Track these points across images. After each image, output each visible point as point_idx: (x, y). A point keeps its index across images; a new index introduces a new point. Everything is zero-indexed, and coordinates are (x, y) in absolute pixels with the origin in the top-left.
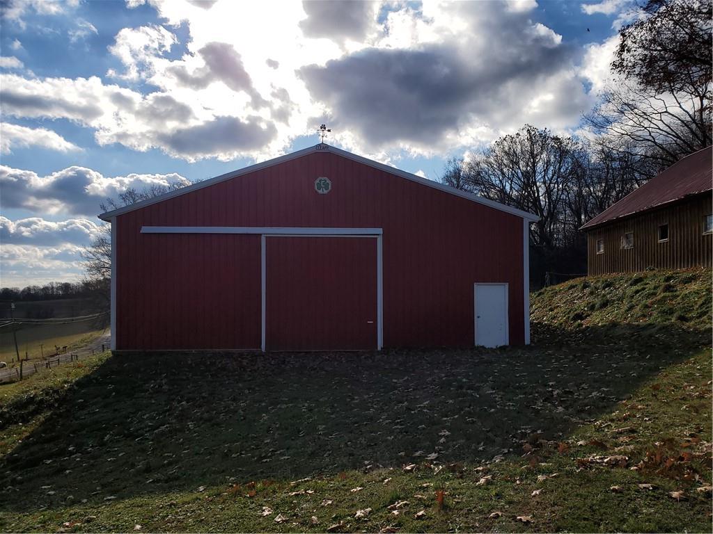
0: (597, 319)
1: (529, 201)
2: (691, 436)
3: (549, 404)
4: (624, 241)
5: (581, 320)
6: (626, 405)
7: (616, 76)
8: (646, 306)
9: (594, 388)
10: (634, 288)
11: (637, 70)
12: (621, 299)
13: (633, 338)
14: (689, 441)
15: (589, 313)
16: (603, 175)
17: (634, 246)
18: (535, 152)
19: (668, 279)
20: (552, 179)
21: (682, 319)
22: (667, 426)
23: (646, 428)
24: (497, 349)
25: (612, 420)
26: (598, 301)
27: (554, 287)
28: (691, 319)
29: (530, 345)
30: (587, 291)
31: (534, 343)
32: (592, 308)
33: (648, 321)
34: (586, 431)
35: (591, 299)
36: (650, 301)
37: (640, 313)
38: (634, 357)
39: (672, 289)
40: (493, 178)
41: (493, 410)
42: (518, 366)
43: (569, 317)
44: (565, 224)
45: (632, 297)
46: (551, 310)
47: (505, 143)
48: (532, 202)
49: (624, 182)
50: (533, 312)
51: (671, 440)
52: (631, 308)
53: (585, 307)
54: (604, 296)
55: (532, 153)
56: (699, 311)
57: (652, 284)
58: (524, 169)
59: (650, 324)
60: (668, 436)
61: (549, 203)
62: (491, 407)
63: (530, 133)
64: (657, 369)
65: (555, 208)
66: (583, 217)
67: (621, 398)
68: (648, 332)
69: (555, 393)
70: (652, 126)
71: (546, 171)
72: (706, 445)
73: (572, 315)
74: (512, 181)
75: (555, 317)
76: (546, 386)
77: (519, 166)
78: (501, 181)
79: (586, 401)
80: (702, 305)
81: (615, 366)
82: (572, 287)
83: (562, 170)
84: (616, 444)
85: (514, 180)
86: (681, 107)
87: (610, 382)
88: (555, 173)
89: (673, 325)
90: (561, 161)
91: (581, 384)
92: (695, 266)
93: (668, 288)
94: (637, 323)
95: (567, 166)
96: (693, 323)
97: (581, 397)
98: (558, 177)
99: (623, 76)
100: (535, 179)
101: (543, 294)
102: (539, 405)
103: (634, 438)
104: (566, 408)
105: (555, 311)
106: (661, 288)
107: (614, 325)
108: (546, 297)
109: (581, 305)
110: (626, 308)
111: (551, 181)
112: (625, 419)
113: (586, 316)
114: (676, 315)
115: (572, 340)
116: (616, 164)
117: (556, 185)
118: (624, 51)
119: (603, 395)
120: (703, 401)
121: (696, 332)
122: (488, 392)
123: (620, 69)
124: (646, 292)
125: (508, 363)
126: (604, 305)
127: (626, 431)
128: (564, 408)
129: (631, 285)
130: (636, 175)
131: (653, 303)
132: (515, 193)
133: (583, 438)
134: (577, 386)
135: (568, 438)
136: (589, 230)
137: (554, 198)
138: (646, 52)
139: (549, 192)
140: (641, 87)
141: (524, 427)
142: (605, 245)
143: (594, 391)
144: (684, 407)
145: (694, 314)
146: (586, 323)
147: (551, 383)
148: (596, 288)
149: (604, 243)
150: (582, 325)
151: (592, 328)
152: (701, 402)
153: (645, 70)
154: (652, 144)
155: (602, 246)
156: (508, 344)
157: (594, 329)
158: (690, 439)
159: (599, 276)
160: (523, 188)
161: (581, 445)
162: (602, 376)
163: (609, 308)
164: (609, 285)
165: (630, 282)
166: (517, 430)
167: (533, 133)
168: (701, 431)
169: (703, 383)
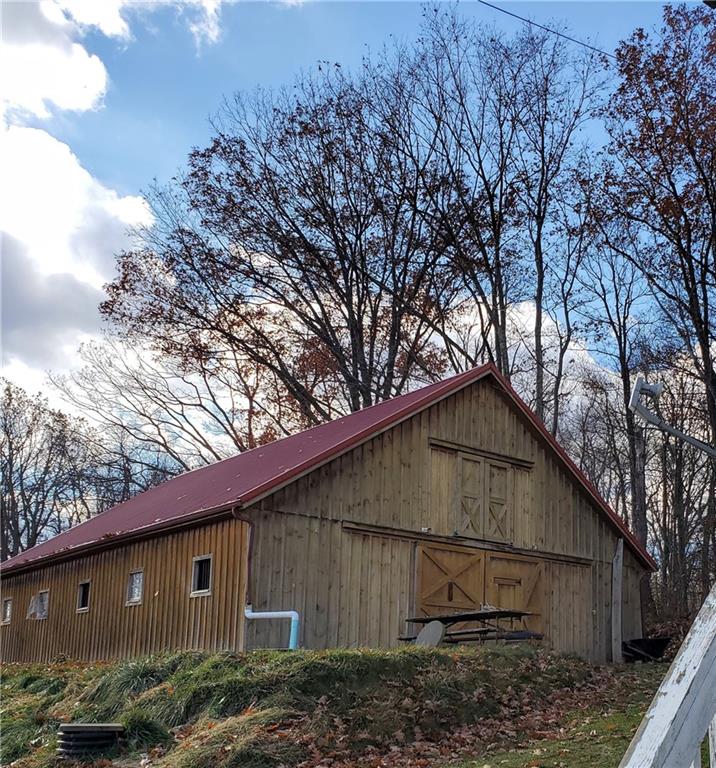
86: (214, 402)
142: (12, 612)
149: (13, 607)
155: (10, 610)
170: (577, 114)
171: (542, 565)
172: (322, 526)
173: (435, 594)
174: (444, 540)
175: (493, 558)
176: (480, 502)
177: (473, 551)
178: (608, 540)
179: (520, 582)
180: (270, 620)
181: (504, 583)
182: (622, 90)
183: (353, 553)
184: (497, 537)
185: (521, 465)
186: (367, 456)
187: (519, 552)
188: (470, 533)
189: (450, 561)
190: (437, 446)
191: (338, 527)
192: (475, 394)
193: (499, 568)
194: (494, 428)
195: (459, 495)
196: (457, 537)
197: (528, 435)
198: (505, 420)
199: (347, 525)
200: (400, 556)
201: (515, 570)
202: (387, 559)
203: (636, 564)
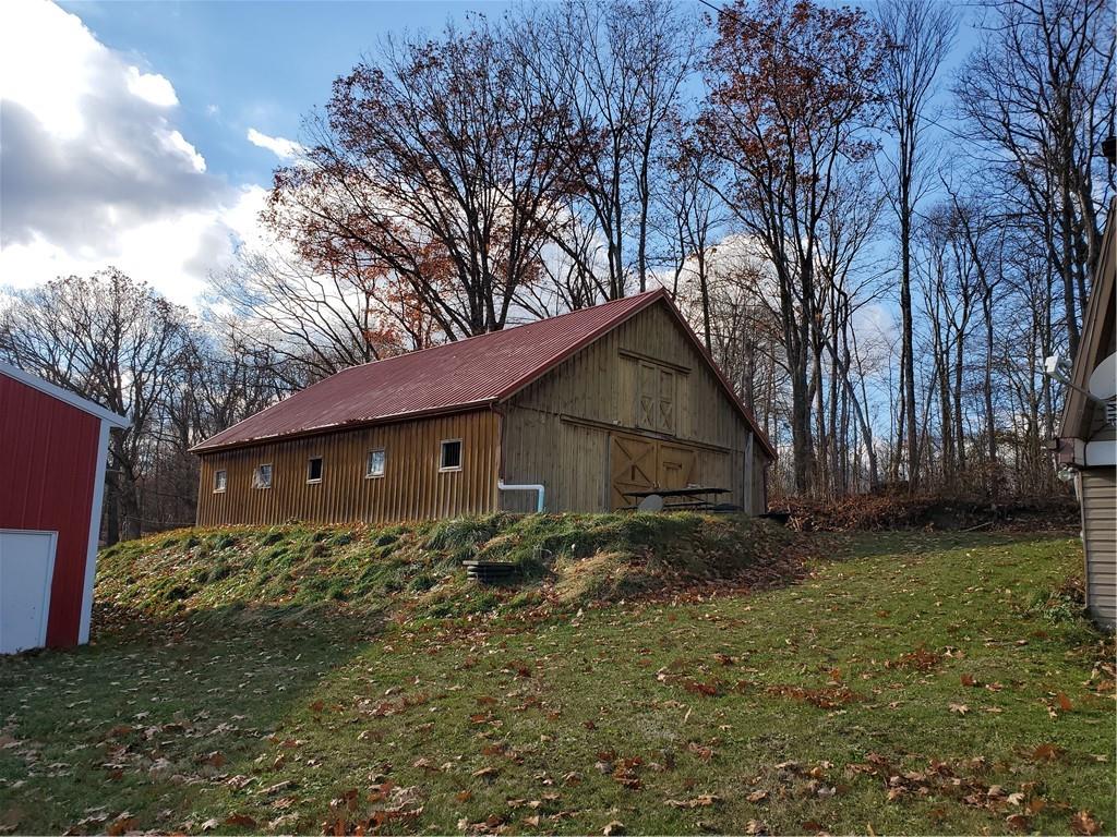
0: (210, 597)
1: (100, 394)
2: (379, 780)
3: (139, 756)
4: (258, 478)
5: (184, 598)
6: (277, 742)
7: (263, 231)
8: (290, 578)
9: (219, 716)
10: (270, 549)
11: (293, 232)
12: (250, 566)
13: (268, 628)
14: (376, 790)
15: (197, 586)
16: (230, 373)
17: (272, 484)
18: (122, 316)
19: (319, 538)
20: (146, 364)
21: (339, 596)
22: (343, 769)
23: (313, 778)
24: (19, 654)
25: (257, 772)
26: (213, 569)
27: (139, 542)
28: (351, 596)
29: (87, 645)
30: (195, 550)
31: (95, 640)
32: (203, 579)
33: (292, 600)
34: (215, 800)
35: (202, 565)
36: (293, 569)
37: (280, 588)
38: (277, 659)
39: (324, 553)
40: (36, 343)
41: (19, 783)
42: (73, 688)
43: (163, 594)
44: (159, 439)
45: (268, 563)
46: (131, 581)
47: (67, 288)
48: (105, 396)
49: (259, 388)
50: (96, 584)
51: (352, 794)
52: (266, 580)
53: (191, 577)
54: (223, 559)
55: (115, 316)
56: (362, 585)
57: (297, 543)
58: (99, 339)
59: (295, 606)
60: (348, 788)
61: (137, 401)
62: (15, 777)
63: (116, 283)
64: (313, 676)
65: (146, 411)
66: (191, 432)
67: (266, 729)
68: (292, 617)
69: (150, 732)
70: (306, 316)
71: (137, 349)
72: (401, 792)
73: (167, 590)
74: (72, 355)
75: (136, 594)
76: (130, 720)
77: (89, 332)
78: (51, 351)
79: (209, 741)
80: (364, 576)
81: (250, 675)
82: (170, 543)
83: (165, 354)
84: (268, 814)
85: (78, 353)
86: (343, 300)
87: (244, 703)
88: (152, 355)
89: (327, 606)
90: (164, 338)
91: (195, 711)
92: (353, 520)
93: (320, 551)
94: (275, 604)
95: (174, 347)
96: (354, 602)
97: (197, 736)
98: (157, 363)
99: (273, 235)
100: (116, 359)
101: (118, 553)
102: (119, 759)
103: (297, 798)
104: (174, 760)
105: (139, 583)
106: (311, 550)
107: (239, 607)
108: (122, 558)
109: (184, 573)
110: (258, 580)
111: (143, 368)
112: (278, 767)
113: (192, 593)
114: (330, 591)
115: (166, 632)
116: (250, 360)
117: (152, 377)
118: (277, 200)
119: (237, 728)
120: (384, 723)
121: (359, 616)
122: (6, 746)
123: (270, 223)
124: (289, 555)
125: (49, 683)
126: (223, 574)
127: (282, 788)
128: (168, 760)
129: (265, 544)
130: (278, 381)
131: (297, 573)
132: (76, 375)
133: (213, 813)
134: (189, 716)
135: (182, 819)
136: (204, 455)
137: (146, 394)
138: (305, 213)
139: (138, 384)
140: (297, 257)
141: (91, 810)
142: (227, 481)
143: (219, 723)
144: (362, 735)
145: (354, 590)
146: (190, 604)
147: (139, 716)
148: (210, 546)
149: (227, 477)
150: (184, 607)
151: (203, 613)
152: (382, 723)
153: (303, 237)
154: (305, 342)
155: (223, 481)
156: (42, 644)
157: (206, 614)
158: (378, 786)
159: (215, 528)
160: (92, 370)
161: (209, 827)
162: (231, 694)
163: (230, 580)
164: (230, 543)
165: (264, 539)
166: (76, 817)
167: (121, 284)
168: (389, 770)
169: (379, 694)
170: (685, 67)
171: (696, 453)
172: (547, 418)
173: (623, 474)
174: (628, 431)
175: (662, 446)
176: (653, 401)
177: (648, 440)
178: (742, 434)
179: (680, 466)
180: (513, 491)
181: (670, 467)
182: (720, 44)
183: (568, 439)
184: (665, 430)
185: (682, 371)
186: (577, 363)
187: (680, 441)
188: (647, 426)
189: (632, 447)
190: (625, 356)
191: (557, 419)
192: (650, 313)
193: (666, 455)
194: (662, 341)
195: (640, 395)
196: (637, 429)
197: (687, 346)
198: (670, 334)
199: (565, 418)
200: (597, 443)
201: (679, 457)
202: (590, 445)
203: (761, 453)
